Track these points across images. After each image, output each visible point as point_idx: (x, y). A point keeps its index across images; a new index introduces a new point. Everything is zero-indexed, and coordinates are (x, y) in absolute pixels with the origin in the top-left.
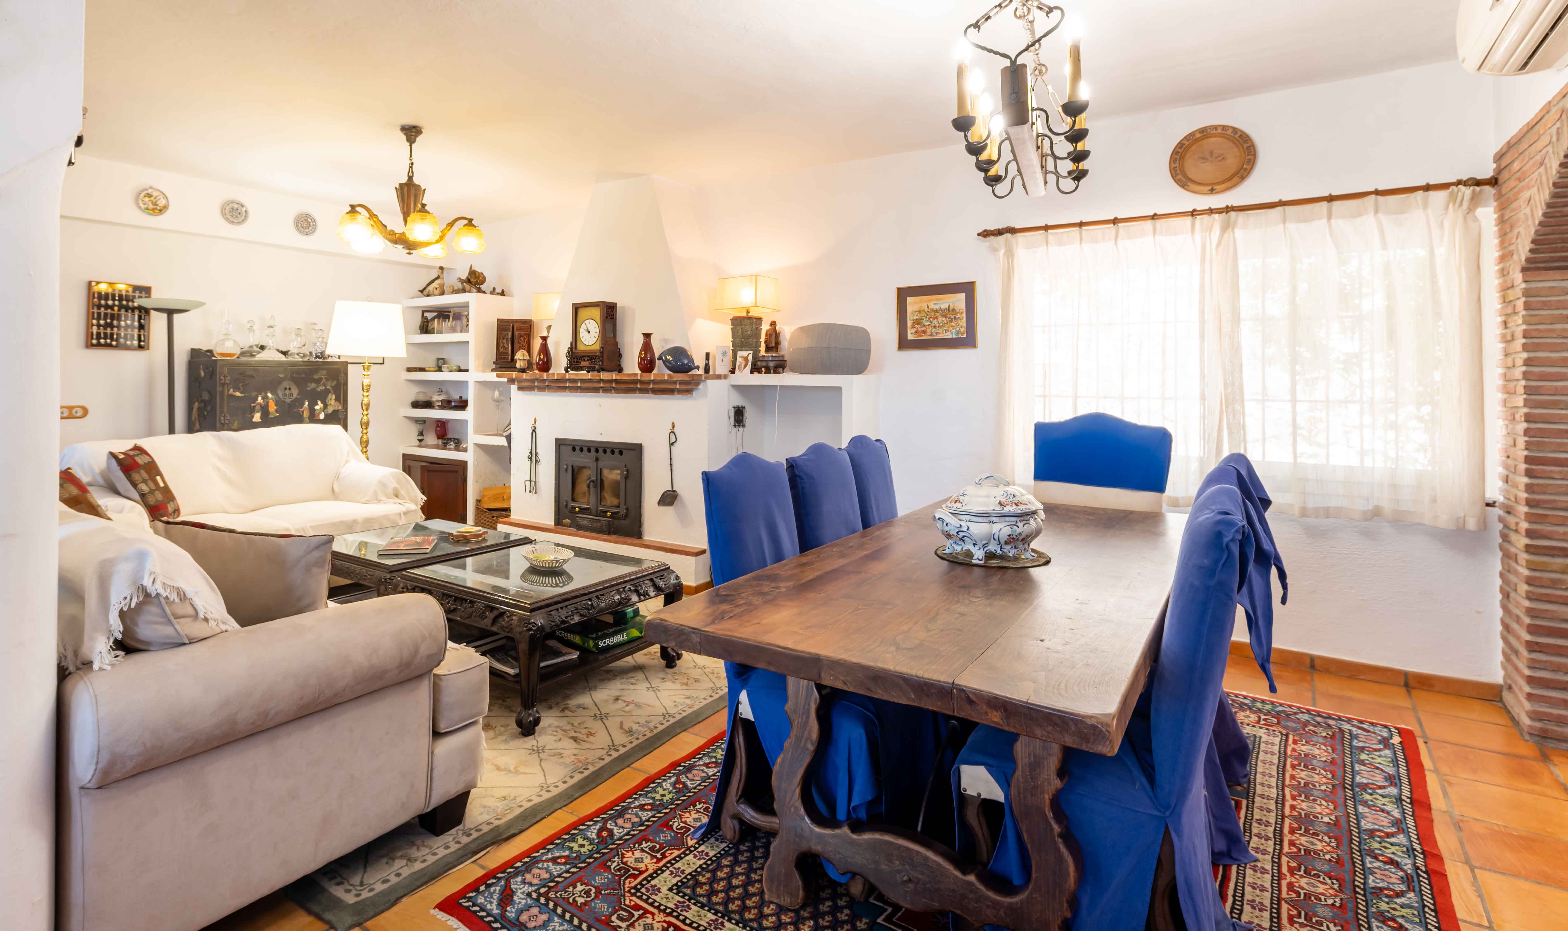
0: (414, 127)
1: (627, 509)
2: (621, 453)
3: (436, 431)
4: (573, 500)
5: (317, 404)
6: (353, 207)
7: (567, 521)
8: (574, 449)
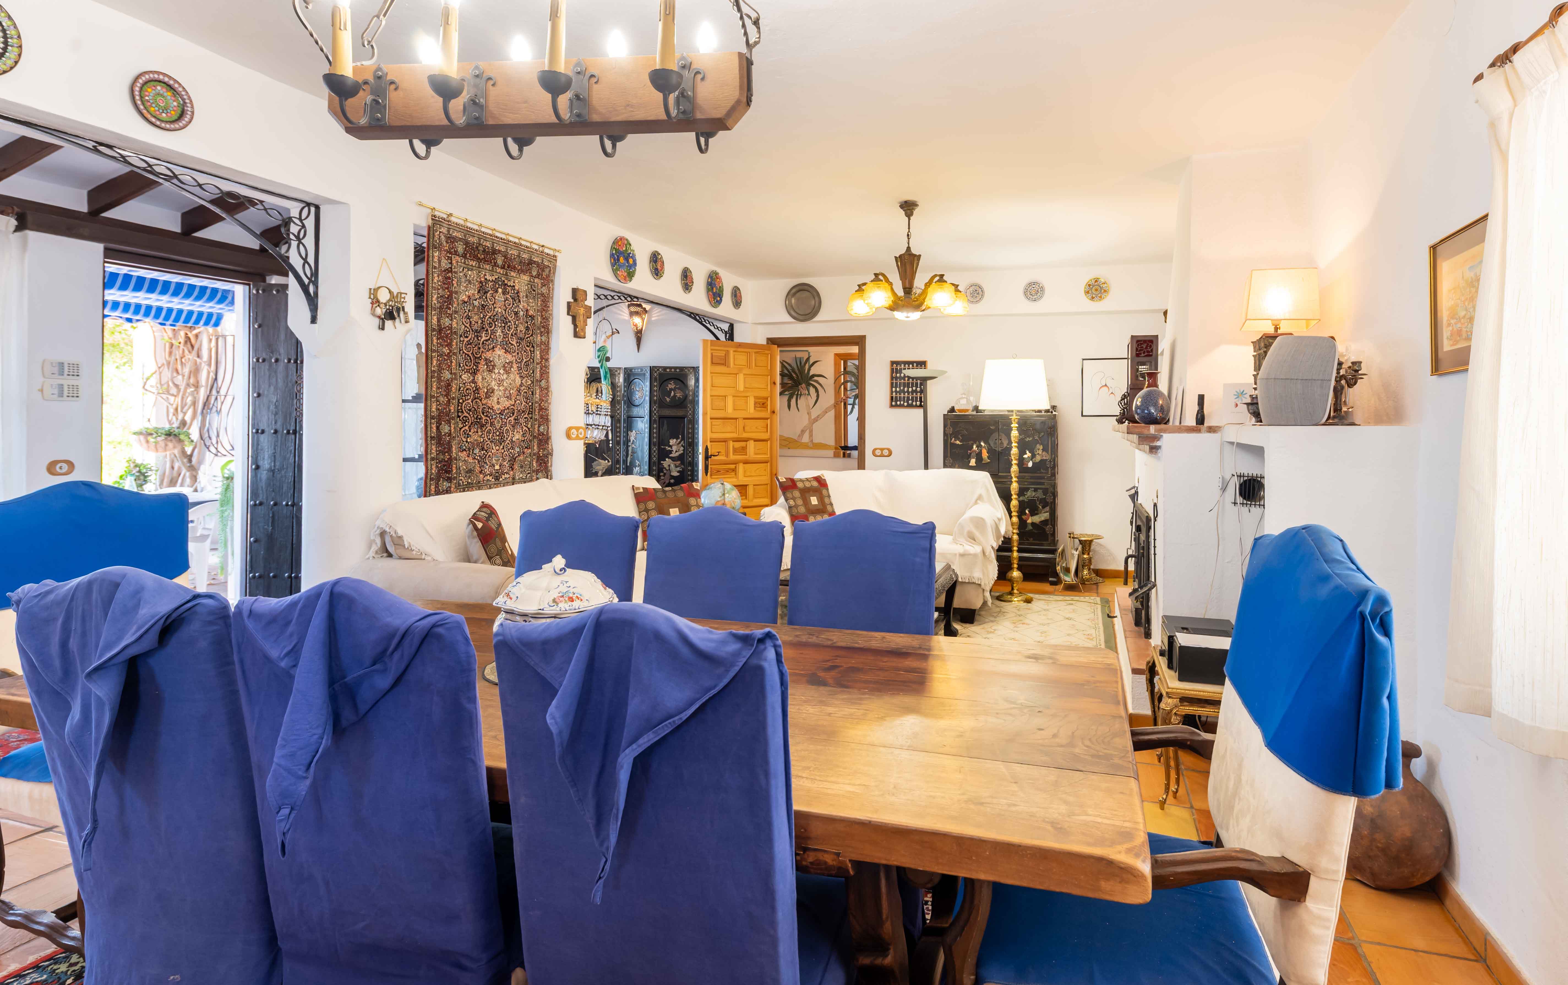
0: (911, 202)
5: (1026, 454)
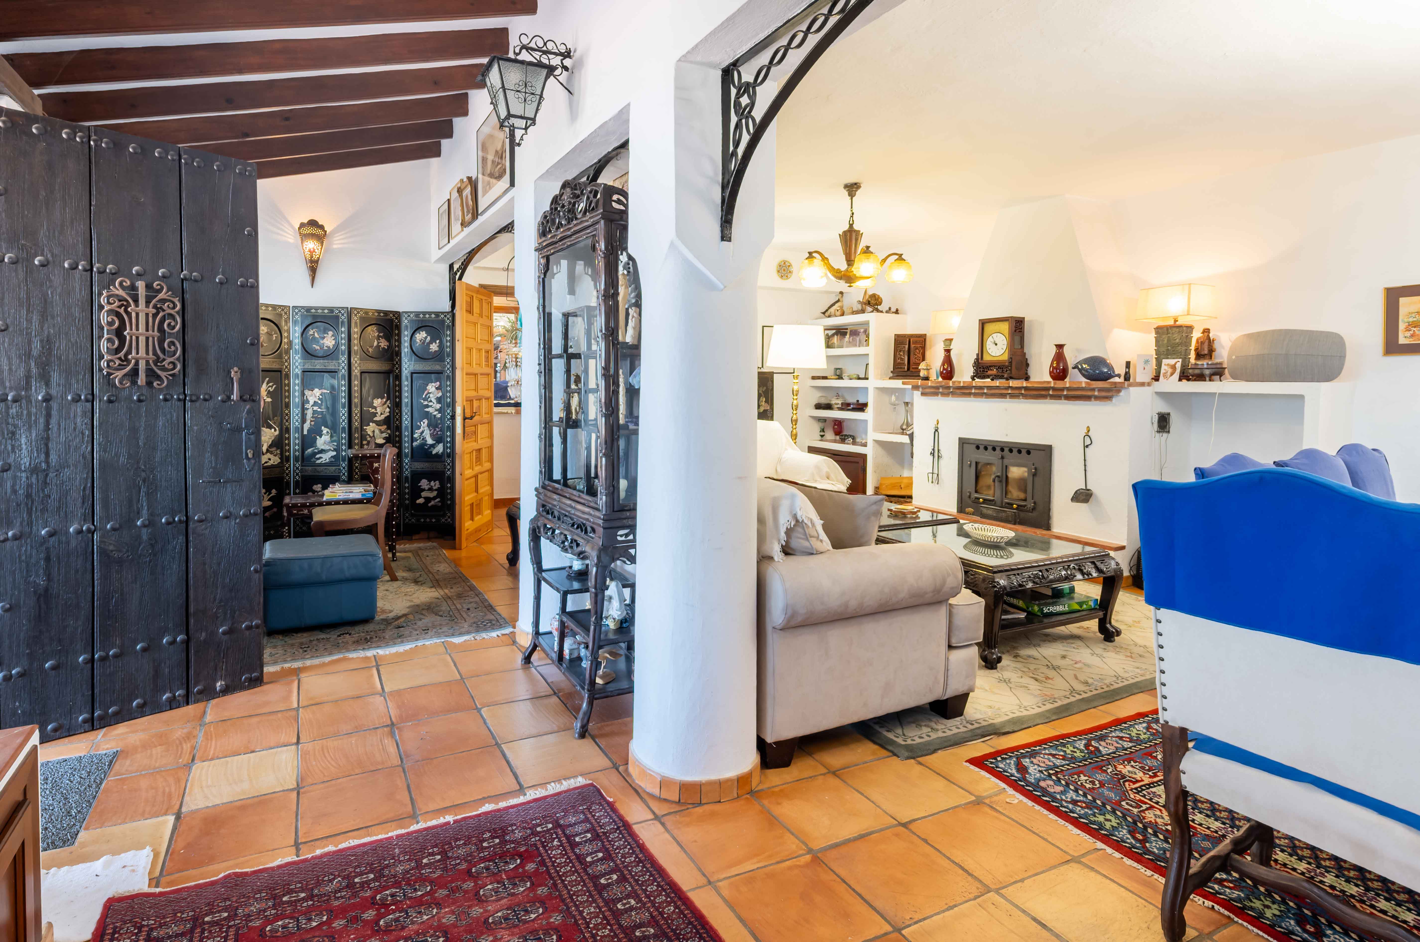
0: (856, 184)
1: (1035, 503)
2: (1029, 453)
3: (834, 428)
4: (976, 492)
6: (810, 253)
7: (971, 510)
8: (978, 448)
